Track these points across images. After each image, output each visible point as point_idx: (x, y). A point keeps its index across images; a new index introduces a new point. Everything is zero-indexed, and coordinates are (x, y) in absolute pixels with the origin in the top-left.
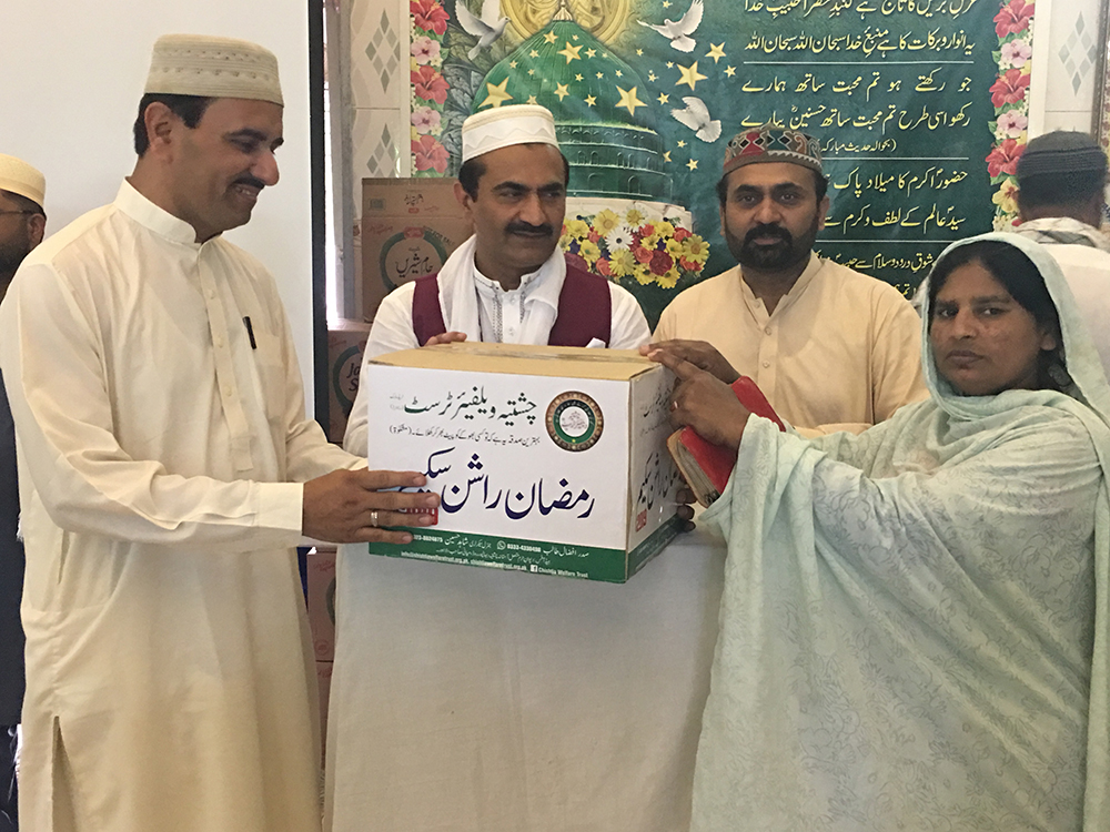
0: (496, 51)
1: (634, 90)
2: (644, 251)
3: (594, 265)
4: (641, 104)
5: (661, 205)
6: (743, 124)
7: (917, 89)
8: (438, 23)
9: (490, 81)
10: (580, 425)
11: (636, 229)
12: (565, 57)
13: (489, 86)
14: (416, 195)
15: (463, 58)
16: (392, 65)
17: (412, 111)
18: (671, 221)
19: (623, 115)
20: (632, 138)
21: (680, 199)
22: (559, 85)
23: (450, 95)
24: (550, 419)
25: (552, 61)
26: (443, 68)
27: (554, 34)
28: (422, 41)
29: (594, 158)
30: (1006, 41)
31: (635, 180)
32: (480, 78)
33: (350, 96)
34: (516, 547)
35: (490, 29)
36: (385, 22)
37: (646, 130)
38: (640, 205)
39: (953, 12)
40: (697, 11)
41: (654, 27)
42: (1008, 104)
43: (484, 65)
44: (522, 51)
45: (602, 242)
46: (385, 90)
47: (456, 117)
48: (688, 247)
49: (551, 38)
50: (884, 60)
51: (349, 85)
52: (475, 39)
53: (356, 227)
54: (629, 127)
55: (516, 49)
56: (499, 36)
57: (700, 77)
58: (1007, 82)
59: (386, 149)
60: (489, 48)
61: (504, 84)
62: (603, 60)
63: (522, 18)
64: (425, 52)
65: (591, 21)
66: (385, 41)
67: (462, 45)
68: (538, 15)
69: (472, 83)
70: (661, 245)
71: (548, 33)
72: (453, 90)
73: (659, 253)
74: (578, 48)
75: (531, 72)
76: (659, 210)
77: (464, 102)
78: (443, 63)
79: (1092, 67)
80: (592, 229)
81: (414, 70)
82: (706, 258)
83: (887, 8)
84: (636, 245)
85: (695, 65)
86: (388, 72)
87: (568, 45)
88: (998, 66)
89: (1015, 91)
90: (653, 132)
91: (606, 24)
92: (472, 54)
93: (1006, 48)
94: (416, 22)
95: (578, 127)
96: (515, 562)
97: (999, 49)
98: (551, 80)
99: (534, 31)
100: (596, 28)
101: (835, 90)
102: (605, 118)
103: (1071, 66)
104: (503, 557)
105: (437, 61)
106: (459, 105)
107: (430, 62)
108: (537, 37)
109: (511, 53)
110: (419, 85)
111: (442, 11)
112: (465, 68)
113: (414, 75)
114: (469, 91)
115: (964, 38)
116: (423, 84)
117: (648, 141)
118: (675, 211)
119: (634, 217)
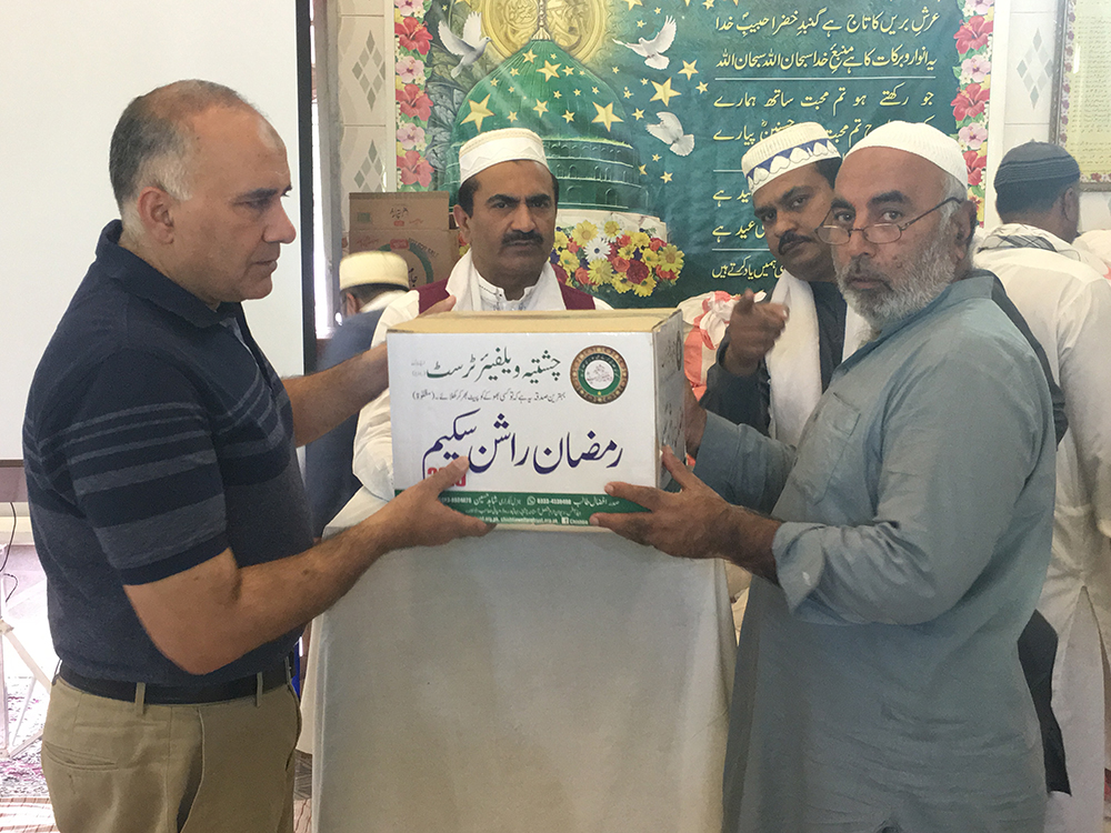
0: (477, 70)
1: (611, 106)
2: (621, 260)
3: (573, 274)
4: (617, 119)
5: (636, 216)
6: (715, 138)
7: (881, 103)
8: (422, 43)
9: (472, 99)
10: (604, 378)
11: (613, 240)
12: (543, 75)
13: (472, 103)
14: (402, 209)
15: (446, 76)
16: (378, 84)
17: (398, 127)
18: (647, 231)
19: (600, 131)
20: (608, 152)
21: (654, 210)
22: (539, 103)
23: (434, 112)
24: (574, 374)
25: (531, 78)
26: (426, 86)
27: (534, 53)
28: (406, 60)
29: (573, 171)
30: (967, 57)
31: (612, 193)
32: (462, 96)
33: (337, 114)
34: (546, 501)
35: (472, 49)
36: (371, 43)
37: (622, 144)
38: (617, 216)
39: (916, 30)
40: (670, 31)
41: (628, 46)
42: (968, 117)
43: (465, 82)
44: (503, 69)
45: (580, 252)
46: (371, 107)
47: (440, 133)
48: (663, 257)
49: (530, 56)
50: (850, 75)
51: (337, 104)
52: (457, 59)
53: (344, 239)
54: (605, 141)
55: (496, 67)
56: (480, 56)
57: (674, 93)
58: (968, 96)
59: (373, 165)
60: (471, 67)
61: (485, 102)
62: (580, 77)
63: (503, 39)
64: (410, 71)
65: (569, 40)
66: (371, 62)
67: (446, 64)
68: (517, 35)
69: (455, 101)
70: (638, 254)
71: (526, 52)
72: (436, 108)
73: (637, 263)
74: (556, 67)
75: (511, 90)
76: (634, 221)
77: (447, 119)
78: (427, 81)
79: (1049, 81)
80: (571, 240)
81: (399, 88)
82: (681, 266)
83: (852, 27)
84: (614, 254)
85: (669, 81)
86: (374, 91)
87: (547, 63)
88: (959, 81)
89: (975, 104)
90: (629, 146)
91: (582, 44)
92: (455, 72)
93: (966, 64)
94: (401, 42)
95: (556, 142)
96: (546, 516)
97: (960, 64)
98: (530, 97)
99: (515, 50)
100: (573, 47)
101: (803, 104)
102: (583, 134)
103: (1028, 81)
104: (533, 512)
105: (421, 79)
106: (443, 122)
107: (414, 81)
108: (517, 54)
109: (492, 71)
110: (404, 102)
111: (425, 31)
112: (448, 86)
113: (399, 93)
114: (451, 107)
115: (926, 54)
116: (408, 101)
117: (624, 156)
118: (651, 222)
119: (611, 228)
